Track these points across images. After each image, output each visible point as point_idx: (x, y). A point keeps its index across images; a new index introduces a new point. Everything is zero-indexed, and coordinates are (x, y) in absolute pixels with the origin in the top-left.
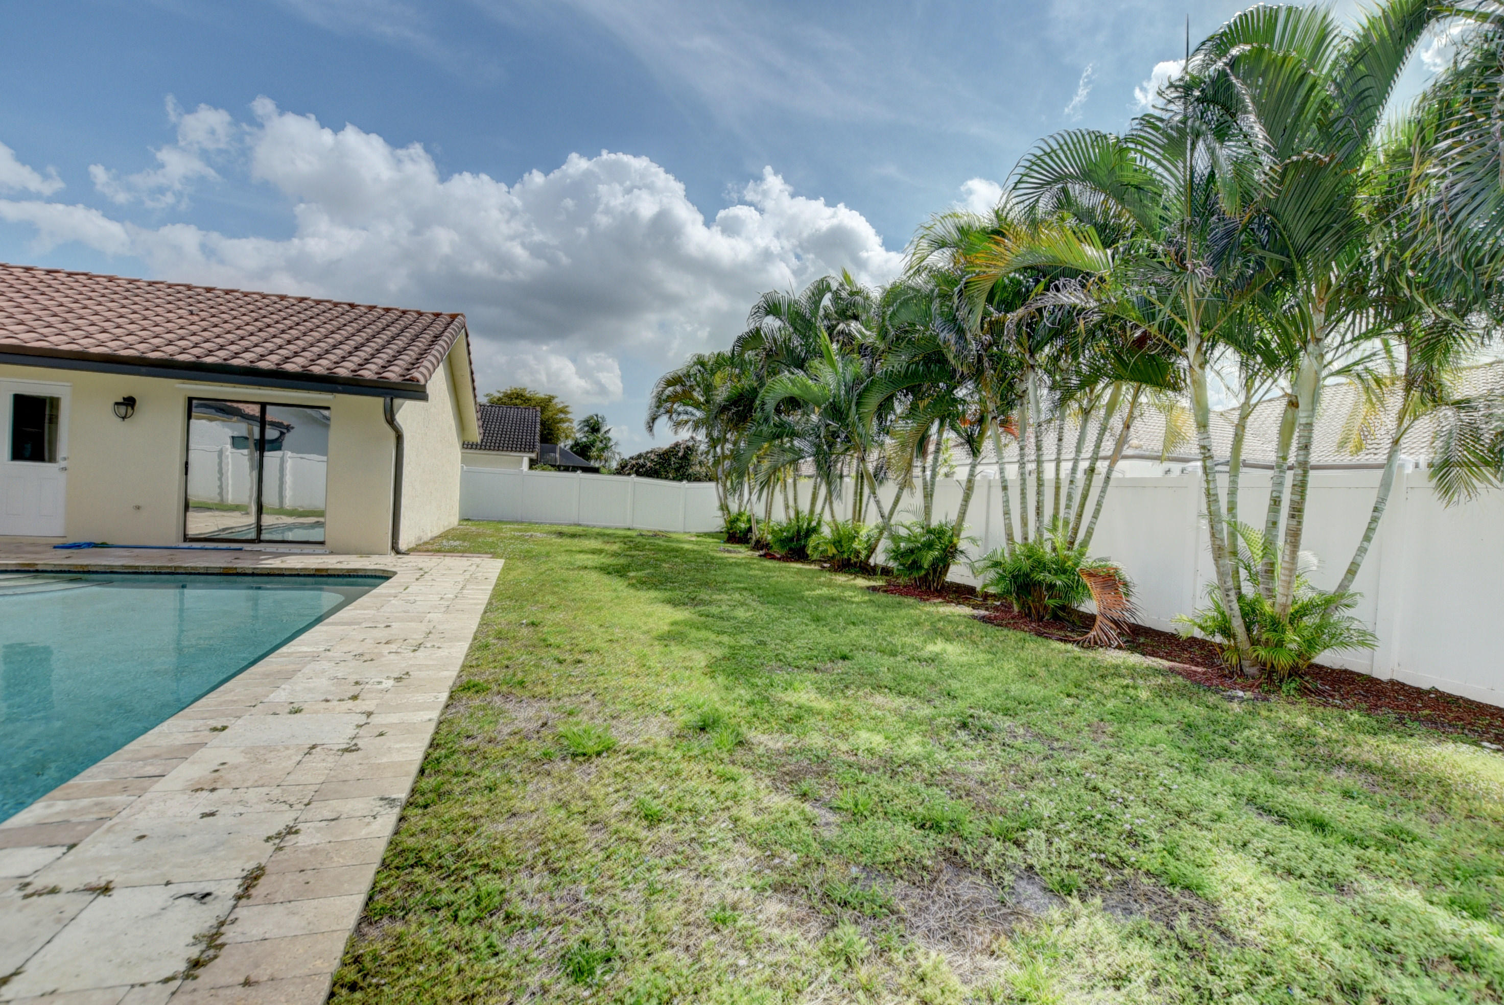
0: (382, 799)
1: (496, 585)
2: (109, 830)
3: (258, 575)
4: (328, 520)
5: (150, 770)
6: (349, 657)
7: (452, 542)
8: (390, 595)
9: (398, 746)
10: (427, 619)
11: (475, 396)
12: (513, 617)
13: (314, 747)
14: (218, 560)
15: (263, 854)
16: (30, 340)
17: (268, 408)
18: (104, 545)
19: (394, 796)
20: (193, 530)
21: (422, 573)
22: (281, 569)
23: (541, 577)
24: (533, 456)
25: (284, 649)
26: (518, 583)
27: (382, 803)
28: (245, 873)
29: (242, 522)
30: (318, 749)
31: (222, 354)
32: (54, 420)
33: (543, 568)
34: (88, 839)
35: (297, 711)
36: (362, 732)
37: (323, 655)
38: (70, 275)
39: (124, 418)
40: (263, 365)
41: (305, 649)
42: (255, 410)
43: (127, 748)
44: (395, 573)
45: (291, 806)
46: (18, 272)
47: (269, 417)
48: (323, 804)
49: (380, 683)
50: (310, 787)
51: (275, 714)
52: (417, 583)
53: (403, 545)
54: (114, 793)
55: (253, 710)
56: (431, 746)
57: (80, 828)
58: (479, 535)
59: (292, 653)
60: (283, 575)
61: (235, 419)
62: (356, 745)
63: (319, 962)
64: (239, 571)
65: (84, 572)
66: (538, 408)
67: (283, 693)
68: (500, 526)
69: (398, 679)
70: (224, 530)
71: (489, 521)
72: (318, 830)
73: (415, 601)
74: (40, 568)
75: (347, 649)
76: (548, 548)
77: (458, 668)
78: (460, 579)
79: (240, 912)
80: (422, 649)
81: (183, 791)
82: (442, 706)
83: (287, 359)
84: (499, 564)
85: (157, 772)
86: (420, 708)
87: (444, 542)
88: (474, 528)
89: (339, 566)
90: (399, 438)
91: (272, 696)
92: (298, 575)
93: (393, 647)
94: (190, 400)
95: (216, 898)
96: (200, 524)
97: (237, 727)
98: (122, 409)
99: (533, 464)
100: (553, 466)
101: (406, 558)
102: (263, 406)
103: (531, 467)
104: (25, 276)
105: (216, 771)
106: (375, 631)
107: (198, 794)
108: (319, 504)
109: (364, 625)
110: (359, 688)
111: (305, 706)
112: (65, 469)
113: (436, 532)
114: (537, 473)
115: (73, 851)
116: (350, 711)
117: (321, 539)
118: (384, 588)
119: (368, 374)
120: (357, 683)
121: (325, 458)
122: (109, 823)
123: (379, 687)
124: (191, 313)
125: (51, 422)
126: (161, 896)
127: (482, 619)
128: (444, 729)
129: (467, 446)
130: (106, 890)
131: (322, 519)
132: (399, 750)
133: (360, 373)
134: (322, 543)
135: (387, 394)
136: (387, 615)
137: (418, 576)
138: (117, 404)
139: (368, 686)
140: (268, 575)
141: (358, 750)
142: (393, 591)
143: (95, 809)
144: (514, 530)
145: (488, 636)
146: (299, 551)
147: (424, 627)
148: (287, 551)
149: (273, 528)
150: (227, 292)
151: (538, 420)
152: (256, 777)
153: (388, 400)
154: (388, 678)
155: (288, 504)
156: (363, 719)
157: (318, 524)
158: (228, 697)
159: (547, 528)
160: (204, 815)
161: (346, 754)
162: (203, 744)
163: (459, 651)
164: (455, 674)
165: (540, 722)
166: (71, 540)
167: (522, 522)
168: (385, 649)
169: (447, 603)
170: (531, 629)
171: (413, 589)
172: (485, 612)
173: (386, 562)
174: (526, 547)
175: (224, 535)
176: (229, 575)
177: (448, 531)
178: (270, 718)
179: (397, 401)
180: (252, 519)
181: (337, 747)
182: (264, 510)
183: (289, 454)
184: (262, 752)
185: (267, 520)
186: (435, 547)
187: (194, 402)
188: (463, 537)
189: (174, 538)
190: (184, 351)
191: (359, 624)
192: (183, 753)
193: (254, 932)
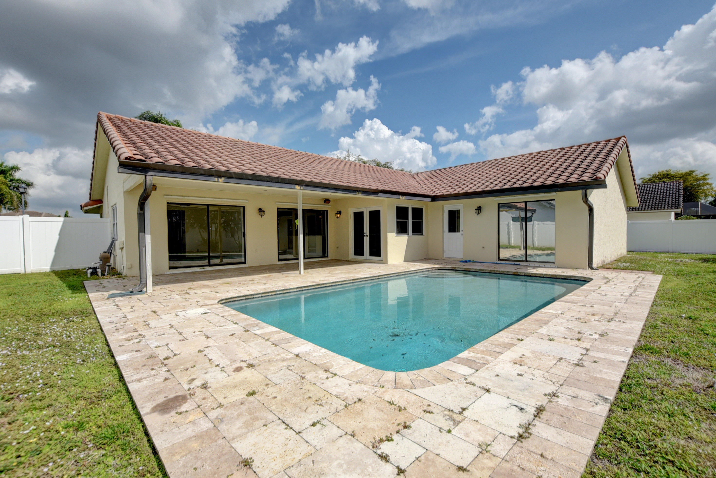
0: (599, 396)
1: (658, 290)
2: (487, 368)
3: (526, 276)
4: (557, 252)
5: (498, 350)
6: (573, 319)
7: (624, 264)
8: (591, 290)
9: (605, 370)
10: (614, 305)
11: (634, 180)
12: (674, 311)
13: (561, 359)
14: (512, 269)
15: (544, 401)
16: (452, 191)
17: (528, 203)
18: (473, 262)
19: (606, 397)
20: (501, 256)
21: (608, 281)
22: (536, 274)
23: (695, 288)
24: (679, 211)
25: (542, 310)
26: (674, 291)
27: (599, 398)
28: (537, 406)
29: (519, 253)
30: (563, 360)
31: (510, 184)
32: (459, 218)
33: (695, 282)
34: (481, 369)
35: (551, 340)
36: (584, 358)
37: (560, 315)
38: (460, 166)
39: (478, 214)
40: (525, 185)
41: (551, 311)
42: (522, 205)
43: (490, 339)
44: (592, 279)
45: (554, 383)
46: (448, 169)
47: (528, 208)
48: (568, 387)
49: (591, 335)
50: (562, 377)
51: (542, 339)
52: (605, 285)
53: (595, 265)
54: (487, 355)
55: (533, 335)
56: (624, 376)
57: (478, 364)
58: (641, 260)
59: (547, 312)
60: (537, 277)
61: (514, 209)
62: (582, 363)
63: (574, 464)
64: (519, 274)
65: (469, 271)
66: (681, 181)
67: (544, 330)
68: (656, 255)
69: (601, 335)
70: (512, 256)
71: (647, 252)
72: (568, 400)
73: (606, 295)
74: (457, 269)
75: (572, 315)
76: (697, 269)
77: (638, 336)
78: (633, 285)
79: (536, 422)
80: (613, 321)
81: (510, 362)
82: (630, 356)
83: (535, 181)
84: (659, 278)
85: (500, 351)
86: (616, 353)
87: (619, 264)
88: (637, 256)
89: (563, 274)
90: (591, 210)
91: (540, 330)
92: (543, 277)
93: (596, 318)
94: (499, 204)
95: (526, 412)
96: (505, 254)
97: (527, 340)
98: (477, 211)
99: (677, 216)
100: (694, 216)
101: (597, 272)
102: (526, 203)
103: (676, 218)
104: (449, 170)
105: (521, 357)
106: (585, 308)
107: (515, 365)
108: (552, 245)
109: (579, 304)
110: (581, 335)
111: (555, 338)
112: (462, 234)
113: (613, 258)
114: (682, 222)
115: (477, 372)
116: (577, 346)
117: (553, 261)
118: (587, 287)
119: (573, 179)
120: (579, 333)
121: (554, 223)
122: (486, 366)
123: (591, 337)
124: (497, 170)
125: (457, 219)
126: (506, 402)
127: (651, 310)
128: (632, 369)
129: (630, 209)
130: (488, 391)
131: (553, 252)
132: (606, 373)
133: (569, 180)
134: (554, 263)
135: (583, 188)
136: (591, 300)
137: (605, 281)
138: (476, 209)
139: (584, 335)
140: (530, 276)
141: (584, 366)
142: (592, 288)
143: (482, 359)
144: (667, 257)
145: (657, 320)
146: (544, 266)
147: (613, 310)
148: (538, 266)
149: (531, 256)
150: (509, 158)
151: (681, 188)
152: (537, 365)
153: (584, 191)
154: (595, 333)
155: (536, 245)
156: (584, 352)
157: (551, 254)
158: (522, 327)
159: (693, 256)
160: (518, 375)
161: (577, 367)
162: (515, 345)
163: (638, 326)
164: (636, 339)
165: (707, 384)
166: (464, 260)
167: (672, 253)
168: (592, 318)
169: (625, 298)
170: (691, 321)
171: (603, 288)
172: (652, 306)
173: (586, 273)
174: (678, 268)
175: (512, 259)
176: (515, 275)
177: (622, 258)
178: (540, 340)
179: (588, 191)
180: (523, 252)
181: (572, 362)
182: (528, 248)
183: (536, 222)
184: (539, 354)
185: (529, 252)
186: (614, 266)
187: (500, 205)
188: (631, 261)
189: (495, 260)
190: (496, 185)
191: (576, 303)
192: (509, 346)
193: (543, 434)
